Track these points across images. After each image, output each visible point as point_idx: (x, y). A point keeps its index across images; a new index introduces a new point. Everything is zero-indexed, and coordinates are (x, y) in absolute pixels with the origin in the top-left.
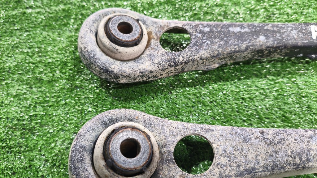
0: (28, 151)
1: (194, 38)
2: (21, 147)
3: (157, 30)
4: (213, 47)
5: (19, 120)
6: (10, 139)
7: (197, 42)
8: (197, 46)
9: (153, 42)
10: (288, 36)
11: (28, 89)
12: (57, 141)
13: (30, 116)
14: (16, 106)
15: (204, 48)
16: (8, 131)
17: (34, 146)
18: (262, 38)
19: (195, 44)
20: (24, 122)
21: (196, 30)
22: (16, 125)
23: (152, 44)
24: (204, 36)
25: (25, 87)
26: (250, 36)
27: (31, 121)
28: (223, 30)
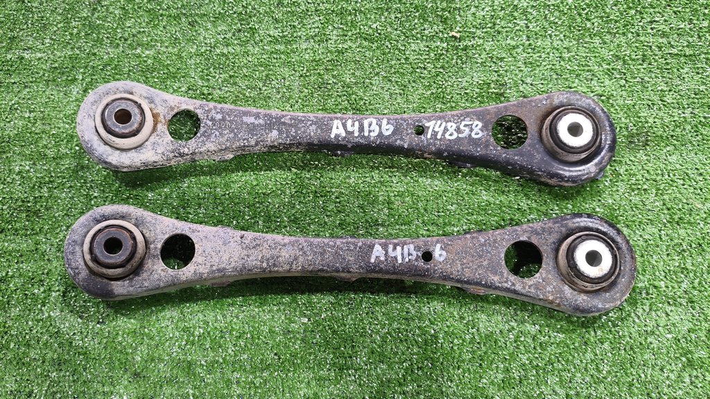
0: (34, 234)
1: (204, 127)
2: (27, 230)
3: (166, 111)
4: (221, 139)
5: (23, 201)
6: (15, 221)
7: (205, 132)
8: (205, 137)
9: (159, 126)
10: (304, 132)
11: (31, 166)
12: (62, 226)
13: (35, 198)
14: (20, 185)
15: (212, 140)
16: (13, 212)
17: (40, 230)
18: (275, 133)
19: (203, 135)
20: (29, 205)
21: (207, 116)
22: (20, 206)
23: (158, 129)
24: (215, 125)
25: (28, 163)
26: (262, 129)
27: (36, 203)
28: (236, 119)
